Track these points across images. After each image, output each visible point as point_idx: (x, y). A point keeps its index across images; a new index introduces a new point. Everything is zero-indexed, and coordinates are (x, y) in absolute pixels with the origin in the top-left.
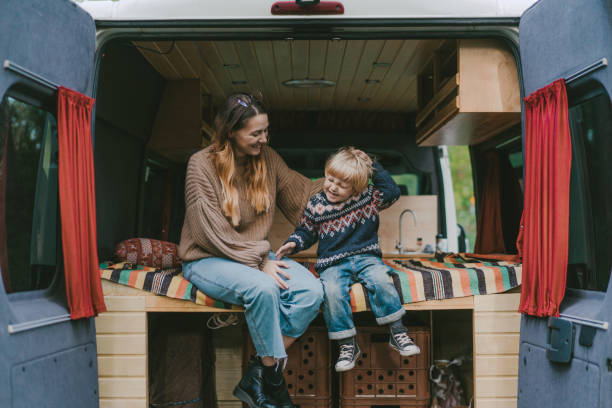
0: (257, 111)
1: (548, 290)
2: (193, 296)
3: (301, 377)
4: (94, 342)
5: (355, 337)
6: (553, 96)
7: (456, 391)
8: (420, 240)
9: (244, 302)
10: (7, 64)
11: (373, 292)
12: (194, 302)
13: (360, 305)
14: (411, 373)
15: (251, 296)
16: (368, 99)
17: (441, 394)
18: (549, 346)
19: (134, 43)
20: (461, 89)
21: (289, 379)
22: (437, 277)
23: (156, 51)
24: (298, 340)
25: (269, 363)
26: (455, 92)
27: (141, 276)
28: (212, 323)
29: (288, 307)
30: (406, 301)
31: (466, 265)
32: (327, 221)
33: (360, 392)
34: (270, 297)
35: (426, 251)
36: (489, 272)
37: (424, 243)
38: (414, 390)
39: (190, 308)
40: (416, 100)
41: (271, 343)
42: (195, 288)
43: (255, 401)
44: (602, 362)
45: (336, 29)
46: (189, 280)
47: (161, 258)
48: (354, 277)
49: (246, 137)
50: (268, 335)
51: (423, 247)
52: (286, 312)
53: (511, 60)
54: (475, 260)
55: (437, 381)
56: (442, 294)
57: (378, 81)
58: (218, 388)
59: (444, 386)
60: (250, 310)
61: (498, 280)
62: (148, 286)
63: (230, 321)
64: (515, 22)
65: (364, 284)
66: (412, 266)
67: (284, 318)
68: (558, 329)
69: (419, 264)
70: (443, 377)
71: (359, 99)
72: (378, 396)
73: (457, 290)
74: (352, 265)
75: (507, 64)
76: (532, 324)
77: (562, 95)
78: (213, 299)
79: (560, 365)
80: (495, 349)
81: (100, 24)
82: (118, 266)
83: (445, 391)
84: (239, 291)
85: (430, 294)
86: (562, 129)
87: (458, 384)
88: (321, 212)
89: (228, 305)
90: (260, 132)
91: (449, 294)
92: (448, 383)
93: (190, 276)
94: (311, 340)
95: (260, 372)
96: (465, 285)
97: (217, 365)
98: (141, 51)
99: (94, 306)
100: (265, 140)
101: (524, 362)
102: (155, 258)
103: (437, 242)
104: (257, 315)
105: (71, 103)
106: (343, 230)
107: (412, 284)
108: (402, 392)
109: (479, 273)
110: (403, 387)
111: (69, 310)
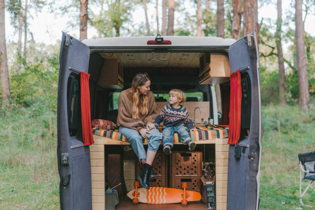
1: (235, 136)
2: (121, 138)
3: (156, 169)
7: (211, 173)
8: (202, 119)
10: (70, 68)
12: (122, 140)
13: (177, 142)
14: (195, 167)
16: (181, 64)
17: (206, 174)
18: (235, 154)
19: (100, 53)
20: (211, 69)
22: (203, 133)
23: (107, 56)
27: (102, 132)
28: (126, 149)
31: (214, 129)
32: (169, 116)
33: (177, 174)
35: (205, 124)
36: (221, 131)
38: (196, 173)
44: (247, 157)
45: (169, 49)
47: (106, 127)
49: (144, 88)
51: (204, 122)
54: (217, 127)
55: (205, 170)
56: (205, 138)
57: (185, 59)
58: (125, 175)
59: (207, 172)
61: (224, 134)
62: (105, 135)
68: (237, 148)
69: (199, 128)
70: (207, 168)
71: (178, 64)
72: (184, 175)
73: (210, 137)
75: (227, 60)
76: (231, 147)
79: (238, 159)
80: (222, 157)
82: (94, 129)
85: (201, 138)
86: (239, 85)
88: (169, 112)
91: (207, 138)
92: (208, 170)
94: (160, 156)
96: (213, 135)
99: (90, 142)
101: (229, 160)
102: (104, 126)
103: (209, 120)
105: (84, 77)
107: (195, 135)
108: (192, 174)
109: (218, 131)
110: (193, 172)
111: (83, 143)
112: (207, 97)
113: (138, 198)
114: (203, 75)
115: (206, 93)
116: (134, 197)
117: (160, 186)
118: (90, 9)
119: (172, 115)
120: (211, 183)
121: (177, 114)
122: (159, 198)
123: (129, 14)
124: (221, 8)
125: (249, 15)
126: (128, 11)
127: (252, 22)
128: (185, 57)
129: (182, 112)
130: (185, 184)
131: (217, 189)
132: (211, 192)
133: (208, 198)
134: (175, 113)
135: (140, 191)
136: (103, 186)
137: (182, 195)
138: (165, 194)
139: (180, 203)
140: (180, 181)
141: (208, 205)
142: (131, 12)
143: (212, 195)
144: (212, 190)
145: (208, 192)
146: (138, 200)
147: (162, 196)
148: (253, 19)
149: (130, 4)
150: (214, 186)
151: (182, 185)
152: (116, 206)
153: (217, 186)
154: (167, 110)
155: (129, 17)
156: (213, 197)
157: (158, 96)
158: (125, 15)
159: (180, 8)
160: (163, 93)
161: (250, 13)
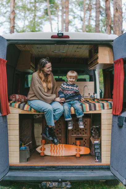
0: (48, 62)
1: (118, 109)
2: (31, 110)
3: (58, 131)
4: (7, 121)
5: (71, 120)
6: (120, 62)
7: (97, 134)
8: (89, 94)
9: (44, 112)
11: (76, 110)
12: (31, 111)
13: (73, 112)
14: (86, 129)
15: (46, 110)
16: (75, 55)
17: (93, 135)
18: (118, 122)
19: (16, 45)
20: (99, 57)
21: (55, 131)
22: (92, 105)
23: (21, 47)
24: (57, 121)
25: (50, 127)
26: (97, 58)
27: (17, 104)
28: (35, 117)
29: (55, 113)
30: (84, 111)
31: (100, 102)
32: (66, 90)
33: (73, 134)
34: (51, 110)
35: (91, 97)
36: (105, 104)
37: (91, 95)
38: (87, 134)
39: (30, 113)
40: (88, 56)
41: (51, 122)
42: (31, 107)
43: (47, 136)
45: (67, 42)
46: (30, 106)
47: (21, 100)
48: (72, 105)
49: (46, 69)
50: (50, 120)
51: (90, 96)
52: (54, 114)
53: (111, 50)
54: (102, 101)
55: (92, 131)
56: (94, 109)
57: (78, 51)
58: (35, 134)
59: (94, 133)
60: (46, 114)
61: (108, 106)
62: (19, 107)
63: (40, 116)
64: (112, 41)
65: (74, 107)
66: (86, 102)
67: (54, 115)
68: (120, 118)
69: (88, 101)
70: (94, 130)
71: (73, 55)
72: (77, 135)
73: (97, 108)
74: (71, 103)
75: (111, 51)
76: (115, 117)
77: (122, 62)
78: (36, 110)
79: (120, 127)
80: (107, 123)
81: (8, 40)
82: (11, 102)
83: (95, 134)
84: (43, 109)
85: (90, 109)
86: (122, 69)
87: (98, 132)
88: (65, 87)
89: (40, 112)
90: (49, 67)
91: (95, 109)
92: (95, 132)
93: (30, 104)
94: (60, 121)
95: (48, 129)
96: (99, 107)
97: (35, 128)
98: (18, 47)
99: (7, 112)
100: (51, 69)
101: (113, 126)
102: (19, 100)
103: (94, 95)
104: (48, 115)
105: (2, 62)
106: (69, 94)
107: (86, 107)
108: (83, 134)
109: (103, 104)
110: (84, 133)
111: (2, 114)
112: (92, 78)
113: (44, 152)
114: (92, 62)
115: (92, 75)
116: (41, 152)
117: (60, 143)
118: (17, 24)
119: (68, 89)
120: (98, 142)
121: (72, 89)
122: (59, 152)
123: (41, 27)
124: (98, 23)
125: (117, 26)
126: (40, 26)
127: (119, 31)
128: (78, 50)
129: (75, 87)
130: (78, 142)
131: (102, 147)
132: (98, 148)
133: (95, 153)
134: (70, 87)
135: (46, 146)
136: (18, 144)
137: (76, 150)
138: (64, 148)
139: (75, 156)
140: (75, 139)
141: (95, 158)
142: (42, 26)
143: (99, 151)
144: (98, 147)
145: (96, 148)
146: (44, 153)
147: (62, 150)
148: (119, 29)
149: (41, 21)
150: (100, 145)
151: (76, 142)
152: (28, 159)
153: (102, 145)
154: (64, 86)
155: (41, 29)
156: (99, 152)
157: (59, 77)
158: (39, 27)
159: (72, 24)
160: (62, 76)
161: (118, 24)
